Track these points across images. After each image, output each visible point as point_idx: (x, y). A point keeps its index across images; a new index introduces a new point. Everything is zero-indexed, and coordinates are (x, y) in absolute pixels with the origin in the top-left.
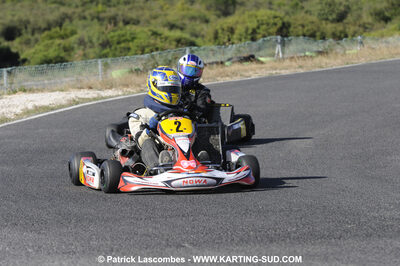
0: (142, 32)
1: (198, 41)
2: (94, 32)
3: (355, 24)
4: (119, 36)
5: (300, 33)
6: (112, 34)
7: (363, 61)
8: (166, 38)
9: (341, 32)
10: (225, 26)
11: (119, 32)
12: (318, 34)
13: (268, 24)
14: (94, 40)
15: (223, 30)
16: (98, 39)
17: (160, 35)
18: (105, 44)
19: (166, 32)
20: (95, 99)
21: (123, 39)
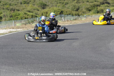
0: (22, 13)
1: (37, 16)
2: (8, 13)
3: (81, 12)
4: (15, 14)
5: (66, 14)
6: (13, 13)
7: (88, 22)
8: (28, 15)
9: (77, 14)
10: (45, 12)
11: (15, 13)
12: (71, 14)
13: (57, 11)
14: (8, 15)
15: (44, 13)
16: (9, 15)
17: (27, 14)
18: (11, 16)
19: (28, 13)
20: (15, 31)
21: (16, 15)
